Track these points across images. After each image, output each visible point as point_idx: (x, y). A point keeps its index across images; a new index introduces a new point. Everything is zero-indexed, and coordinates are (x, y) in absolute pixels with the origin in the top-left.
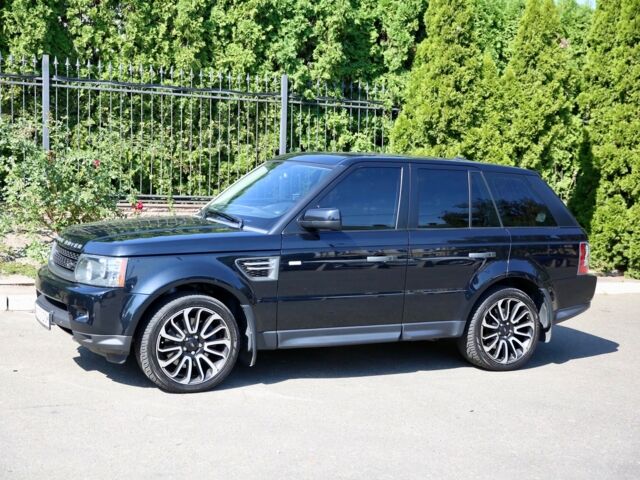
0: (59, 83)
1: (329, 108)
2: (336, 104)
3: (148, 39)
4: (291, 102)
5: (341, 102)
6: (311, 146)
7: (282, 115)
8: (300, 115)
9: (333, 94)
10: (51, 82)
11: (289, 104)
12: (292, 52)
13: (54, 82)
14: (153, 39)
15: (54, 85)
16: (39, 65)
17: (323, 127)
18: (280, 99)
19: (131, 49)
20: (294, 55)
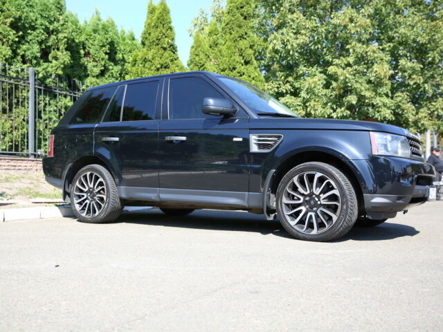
1: (60, 94)
2: (64, 93)
4: (37, 86)
5: (68, 91)
6: (49, 118)
7: (31, 94)
8: (42, 97)
9: (62, 85)
11: (35, 88)
12: (37, 52)
17: (56, 106)
18: (29, 84)
20: (39, 55)
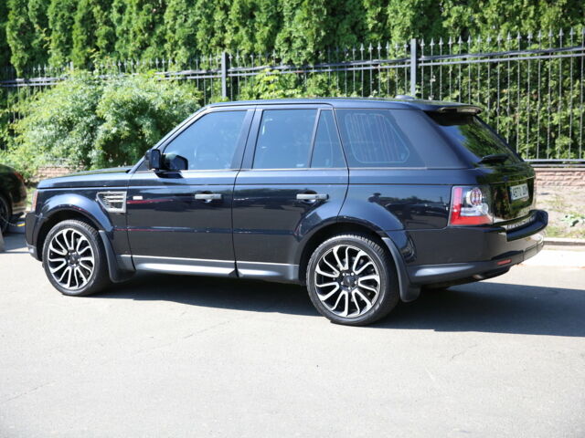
0: (425, 62)
3: (510, 7)
10: (418, 62)
13: (421, 62)
14: (517, 7)
15: (420, 65)
16: (409, 49)
19: (497, 19)
